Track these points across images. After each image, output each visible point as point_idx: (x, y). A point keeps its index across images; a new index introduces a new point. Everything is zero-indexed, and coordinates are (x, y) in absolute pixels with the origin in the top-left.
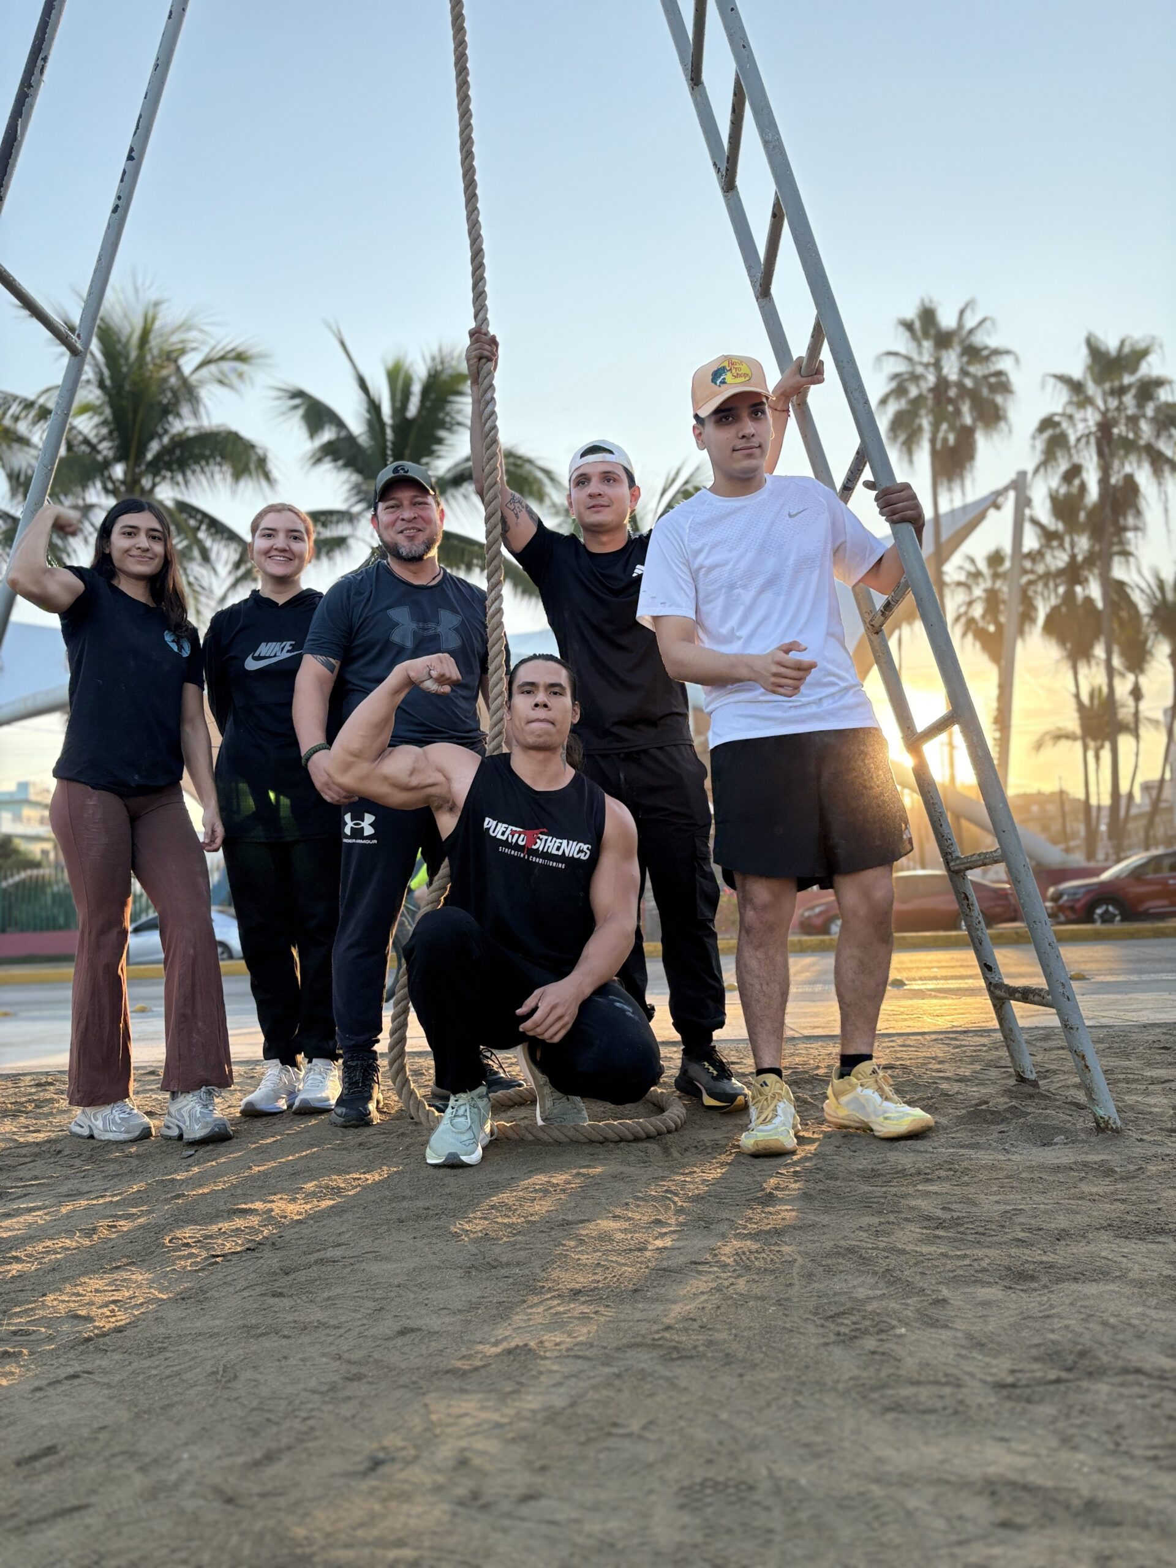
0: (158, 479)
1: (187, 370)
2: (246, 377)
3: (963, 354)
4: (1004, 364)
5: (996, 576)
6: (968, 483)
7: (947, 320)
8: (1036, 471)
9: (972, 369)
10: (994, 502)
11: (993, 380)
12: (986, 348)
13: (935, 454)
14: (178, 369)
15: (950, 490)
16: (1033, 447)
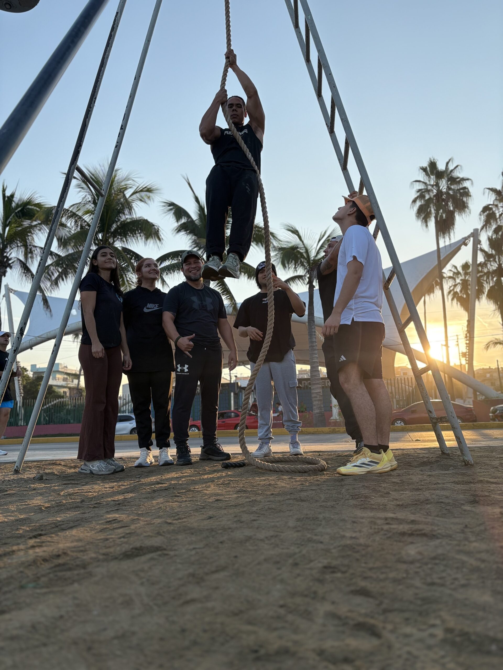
0: (115, 239)
1: (127, 196)
2: (151, 198)
3: (448, 181)
4: (466, 184)
5: (466, 274)
6: (452, 234)
7: (441, 167)
8: (482, 228)
9: (452, 187)
10: (464, 242)
11: (461, 191)
12: (458, 178)
13: (437, 222)
14: (124, 195)
15: (444, 237)
16: (480, 219)
